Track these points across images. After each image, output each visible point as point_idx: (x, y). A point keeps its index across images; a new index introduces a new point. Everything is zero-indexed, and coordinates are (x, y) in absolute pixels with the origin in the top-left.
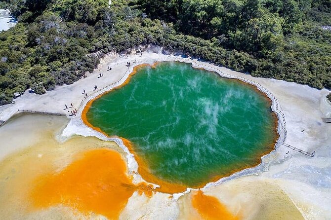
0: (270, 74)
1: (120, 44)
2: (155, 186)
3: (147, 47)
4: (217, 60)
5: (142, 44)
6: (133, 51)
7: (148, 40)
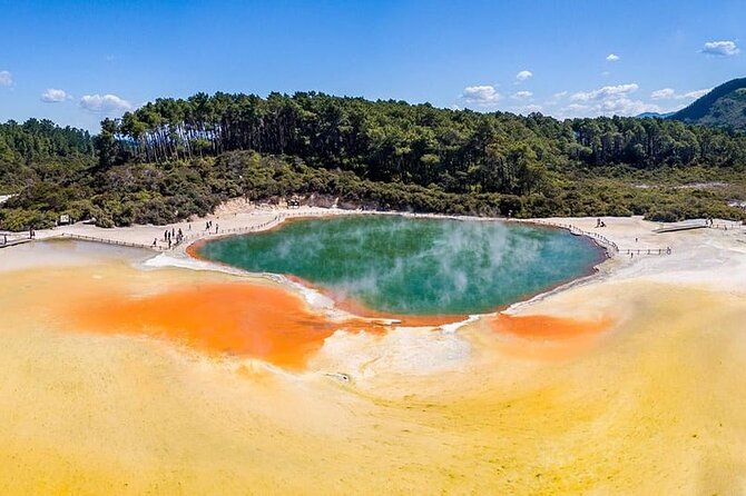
0: (546, 211)
1: (258, 187)
2: (389, 321)
3: (308, 197)
4: (448, 207)
5: (300, 192)
6: (283, 203)
7: (311, 185)
